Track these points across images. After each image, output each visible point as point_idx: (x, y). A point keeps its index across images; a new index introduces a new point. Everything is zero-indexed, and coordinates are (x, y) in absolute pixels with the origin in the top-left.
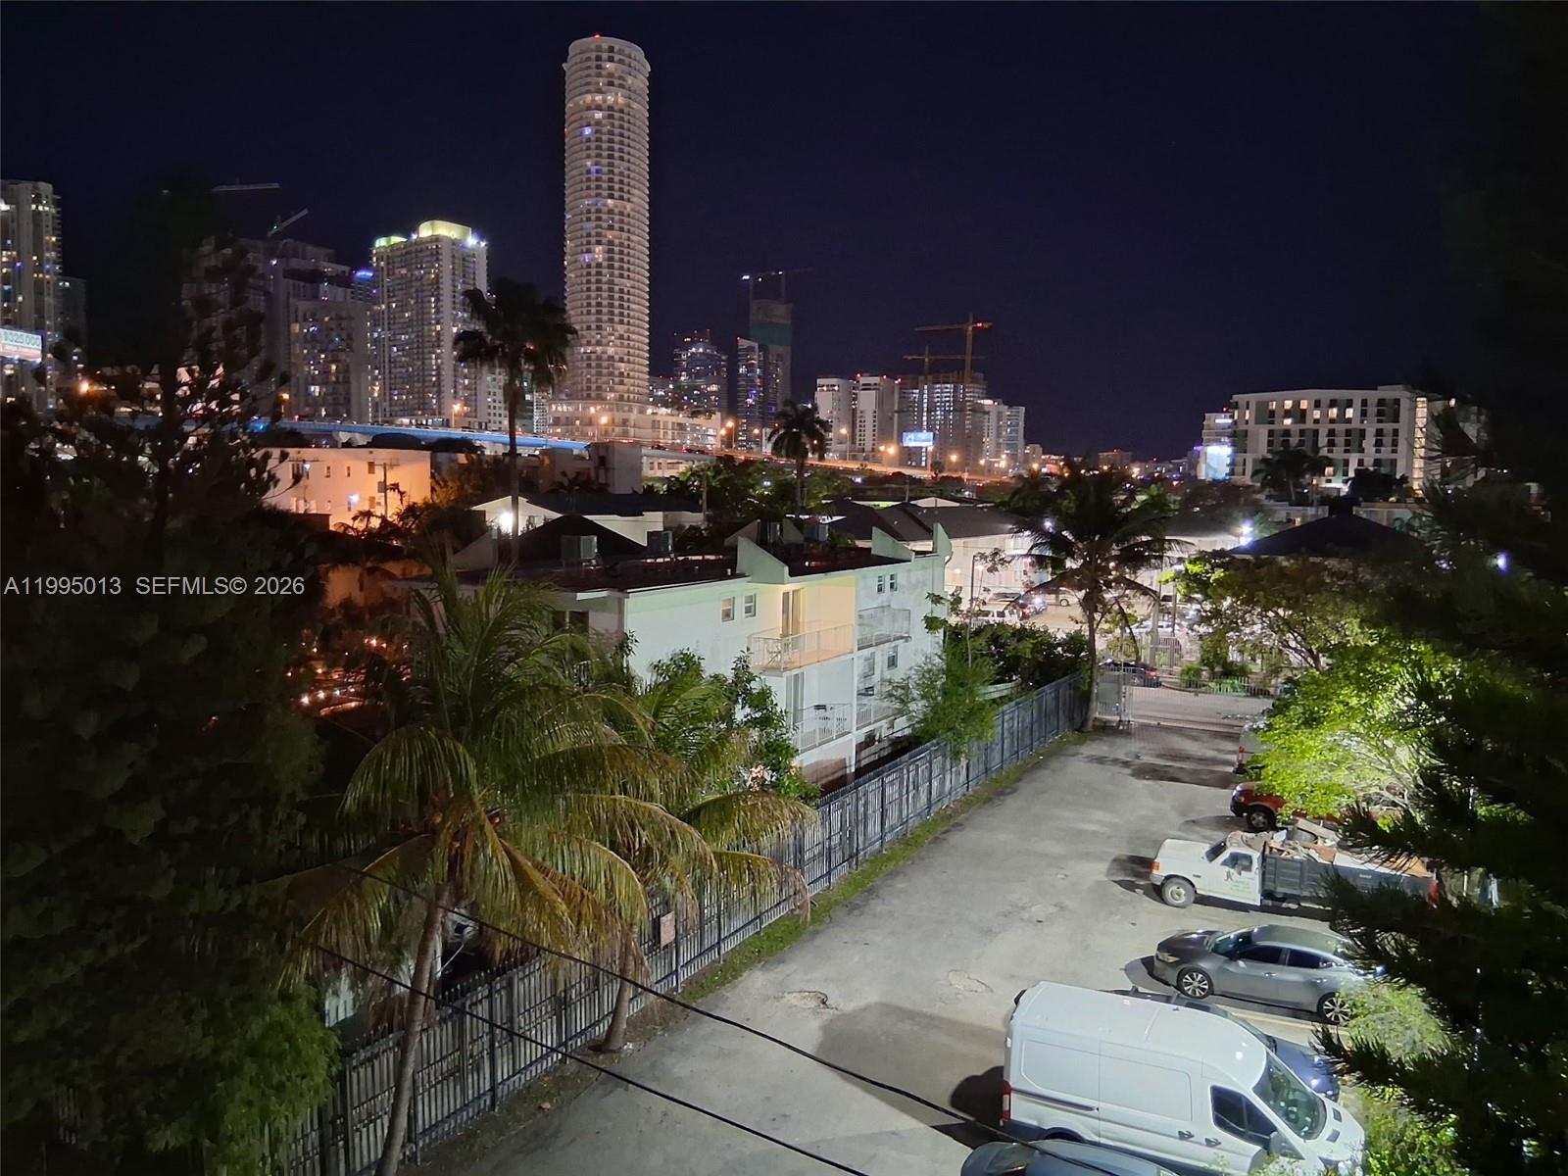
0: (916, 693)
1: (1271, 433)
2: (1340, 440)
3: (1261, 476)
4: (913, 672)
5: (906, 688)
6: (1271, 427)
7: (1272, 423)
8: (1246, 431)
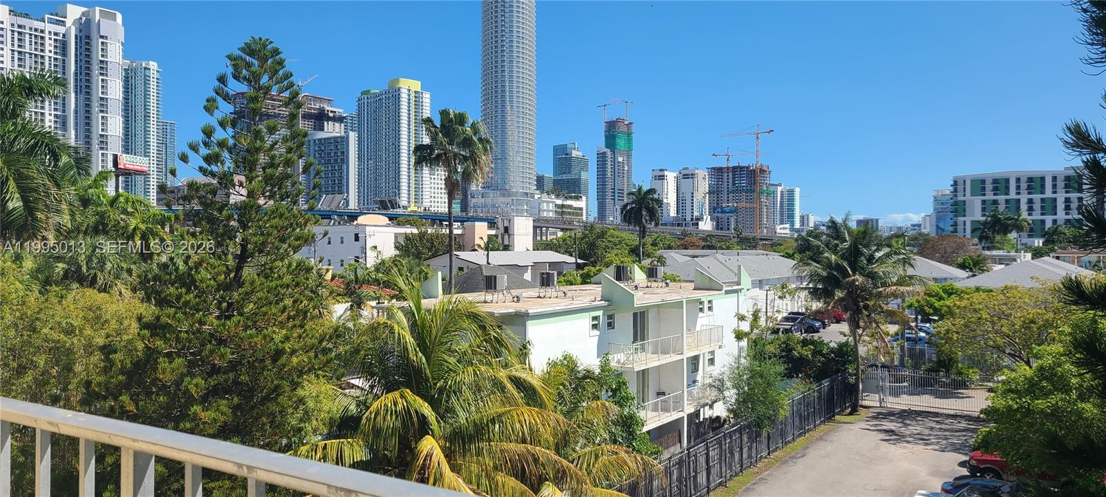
0: (729, 384)
1: (984, 202)
2: (1037, 206)
3: (978, 233)
4: (726, 369)
5: (722, 381)
6: (984, 198)
7: (984, 195)
8: (965, 201)
